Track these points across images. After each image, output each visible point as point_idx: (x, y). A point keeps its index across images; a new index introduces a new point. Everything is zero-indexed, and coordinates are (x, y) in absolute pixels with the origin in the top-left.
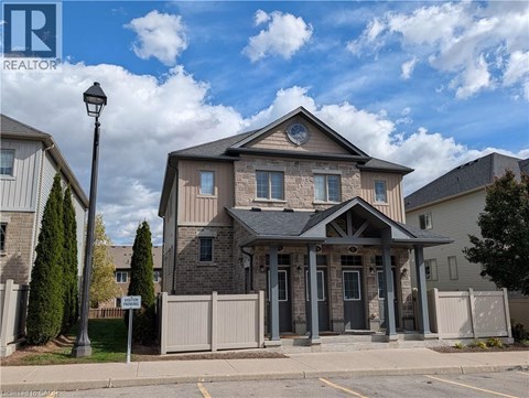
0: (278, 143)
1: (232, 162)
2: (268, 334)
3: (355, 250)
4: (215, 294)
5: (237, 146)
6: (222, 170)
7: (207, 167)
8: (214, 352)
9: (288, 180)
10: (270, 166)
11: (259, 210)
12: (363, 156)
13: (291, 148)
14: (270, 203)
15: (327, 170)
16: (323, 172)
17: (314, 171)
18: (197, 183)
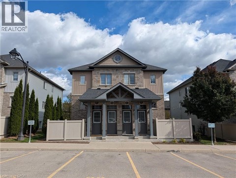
0: (110, 63)
1: (91, 71)
2: (86, 135)
3: (128, 103)
4: (66, 120)
5: (92, 65)
6: (88, 75)
7: (83, 74)
8: (65, 140)
9: (113, 77)
10: (106, 72)
11: (100, 89)
12: (144, 66)
13: (114, 64)
14: (106, 86)
15: (129, 72)
16: (128, 73)
17: (124, 73)
18: (79, 80)
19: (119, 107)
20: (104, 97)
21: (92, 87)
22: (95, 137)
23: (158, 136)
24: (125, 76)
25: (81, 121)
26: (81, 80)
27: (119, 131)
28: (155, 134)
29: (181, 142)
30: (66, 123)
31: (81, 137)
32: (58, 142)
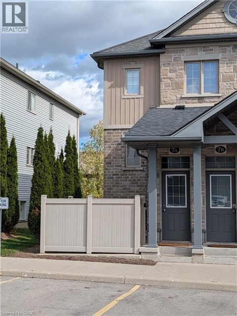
0: (212, 26)
2: (145, 240)
4: (90, 198)
5: (160, 38)
6: (147, 67)
7: (133, 65)
8: (89, 254)
9: (224, 69)
10: (202, 55)
11: (183, 108)
13: (228, 29)
14: (201, 99)
18: (123, 84)
20: (195, 131)
21: (160, 103)
22: (173, 249)
25: (130, 201)
26: (129, 84)
30: (90, 206)
31: (133, 247)
32: (70, 259)
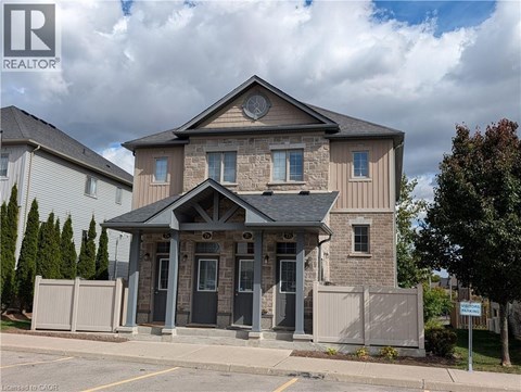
19: (226, 247)
20: (166, 218)
21: (182, 191)
22: (149, 329)
23: (317, 335)
24: (276, 156)
25: (113, 283)
26: (158, 170)
27: (223, 314)
28: (309, 329)
29: (383, 355)
31: (112, 326)
